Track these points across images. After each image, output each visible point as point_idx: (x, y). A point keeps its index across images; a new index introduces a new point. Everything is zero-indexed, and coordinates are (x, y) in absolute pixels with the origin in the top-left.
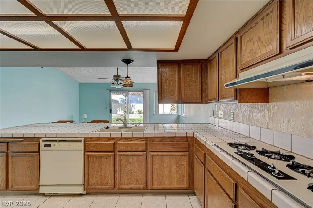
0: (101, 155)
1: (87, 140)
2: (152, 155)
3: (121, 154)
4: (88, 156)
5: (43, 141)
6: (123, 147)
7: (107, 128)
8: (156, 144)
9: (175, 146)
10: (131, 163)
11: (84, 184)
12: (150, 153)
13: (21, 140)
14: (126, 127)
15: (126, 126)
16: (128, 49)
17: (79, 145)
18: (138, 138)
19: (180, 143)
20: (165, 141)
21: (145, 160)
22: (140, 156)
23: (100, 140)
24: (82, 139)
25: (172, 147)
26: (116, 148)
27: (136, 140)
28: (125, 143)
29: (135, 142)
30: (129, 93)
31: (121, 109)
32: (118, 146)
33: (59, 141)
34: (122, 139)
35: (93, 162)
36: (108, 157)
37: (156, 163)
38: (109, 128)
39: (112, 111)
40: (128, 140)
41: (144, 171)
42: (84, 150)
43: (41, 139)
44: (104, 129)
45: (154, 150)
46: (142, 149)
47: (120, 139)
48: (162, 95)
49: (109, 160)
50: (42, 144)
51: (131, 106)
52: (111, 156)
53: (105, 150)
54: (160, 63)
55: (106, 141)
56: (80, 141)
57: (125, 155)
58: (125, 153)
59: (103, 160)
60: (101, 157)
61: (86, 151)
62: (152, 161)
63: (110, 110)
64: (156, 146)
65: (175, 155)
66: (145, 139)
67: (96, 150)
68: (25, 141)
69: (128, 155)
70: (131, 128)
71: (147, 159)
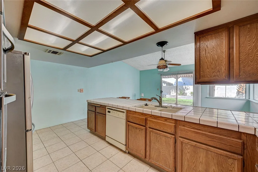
0: (137, 127)
1: (129, 112)
2: (182, 141)
3: (151, 130)
4: (128, 125)
5: (107, 108)
6: (152, 124)
7: (146, 105)
8: (187, 129)
9: (214, 140)
10: (160, 142)
11: (126, 145)
12: (180, 138)
13: (99, 106)
14: (162, 107)
15: (161, 105)
16: (155, 31)
17: (123, 115)
18: (166, 119)
19: (225, 138)
20: (199, 130)
21: (173, 143)
22: (168, 137)
23: (136, 114)
24: (125, 111)
25: (210, 139)
26: (147, 124)
27: (165, 120)
28: (154, 121)
29: (164, 122)
30: (178, 75)
31: (174, 91)
32: (148, 122)
33: (114, 110)
34: (152, 117)
35: (131, 131)
36: (141, 130)
37: (186, 152)
38: (148, 105)
39: (162, 92)
40: (157, 118)
41: (172, 154)
42: (126, 119)
43: (107, 107)
44: (144, 105)
45: (185, 137)
46: (170, 131)
47: (150, 116)
48: (201, 73)
49: (142, 132)
50: (107, 110)
51: (184, 88)
52: (143, 130)
53: (139, 124)
54: (198, 35)
55: (140, 116)
56: (124, 112)
57: (154, 132)
58: (154, 130)
59: (138, 130)
60: (136, 128)
61: (128, 121)
62: (181, 148)
63: (161, 91)
64: (187, 132)
65: (215, 151)
66: (174, 122)
67: (133, 122)
68: (101, 107)
69: (156, 133)
70: (167, 108)
71: (175, 143)
